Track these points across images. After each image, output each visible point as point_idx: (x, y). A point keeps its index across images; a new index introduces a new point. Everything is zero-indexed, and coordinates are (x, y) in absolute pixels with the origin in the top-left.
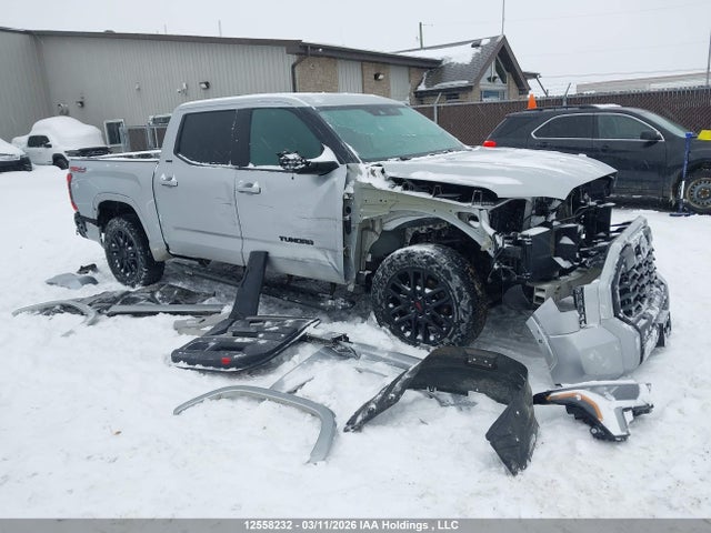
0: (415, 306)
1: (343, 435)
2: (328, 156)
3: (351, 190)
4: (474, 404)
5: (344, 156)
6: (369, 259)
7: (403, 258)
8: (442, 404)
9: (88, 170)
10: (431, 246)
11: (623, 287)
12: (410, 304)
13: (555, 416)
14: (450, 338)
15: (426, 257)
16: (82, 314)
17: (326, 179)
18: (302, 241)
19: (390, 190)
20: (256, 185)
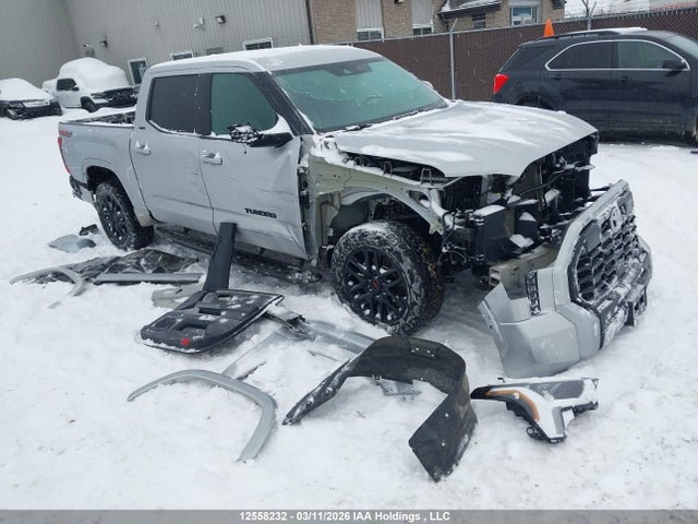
0: (372, 287)
1: (282, 428)
2: (281, 127)
3: (305, 163)
4: (419, 393)
5: (298, 127)
6: (331, 233)
7: (357, 238)
8: (386, 393)
9: (74, 135)
10: (385, 224)
11: (582, 270)
12: (368, 283)
13: (496, 412)
14: (405, 319)
15: (378, 238)
16: (73, 282)
17: (282, 151)
18: (266, 214)
19: (342, 165)
20: (217, 156)
